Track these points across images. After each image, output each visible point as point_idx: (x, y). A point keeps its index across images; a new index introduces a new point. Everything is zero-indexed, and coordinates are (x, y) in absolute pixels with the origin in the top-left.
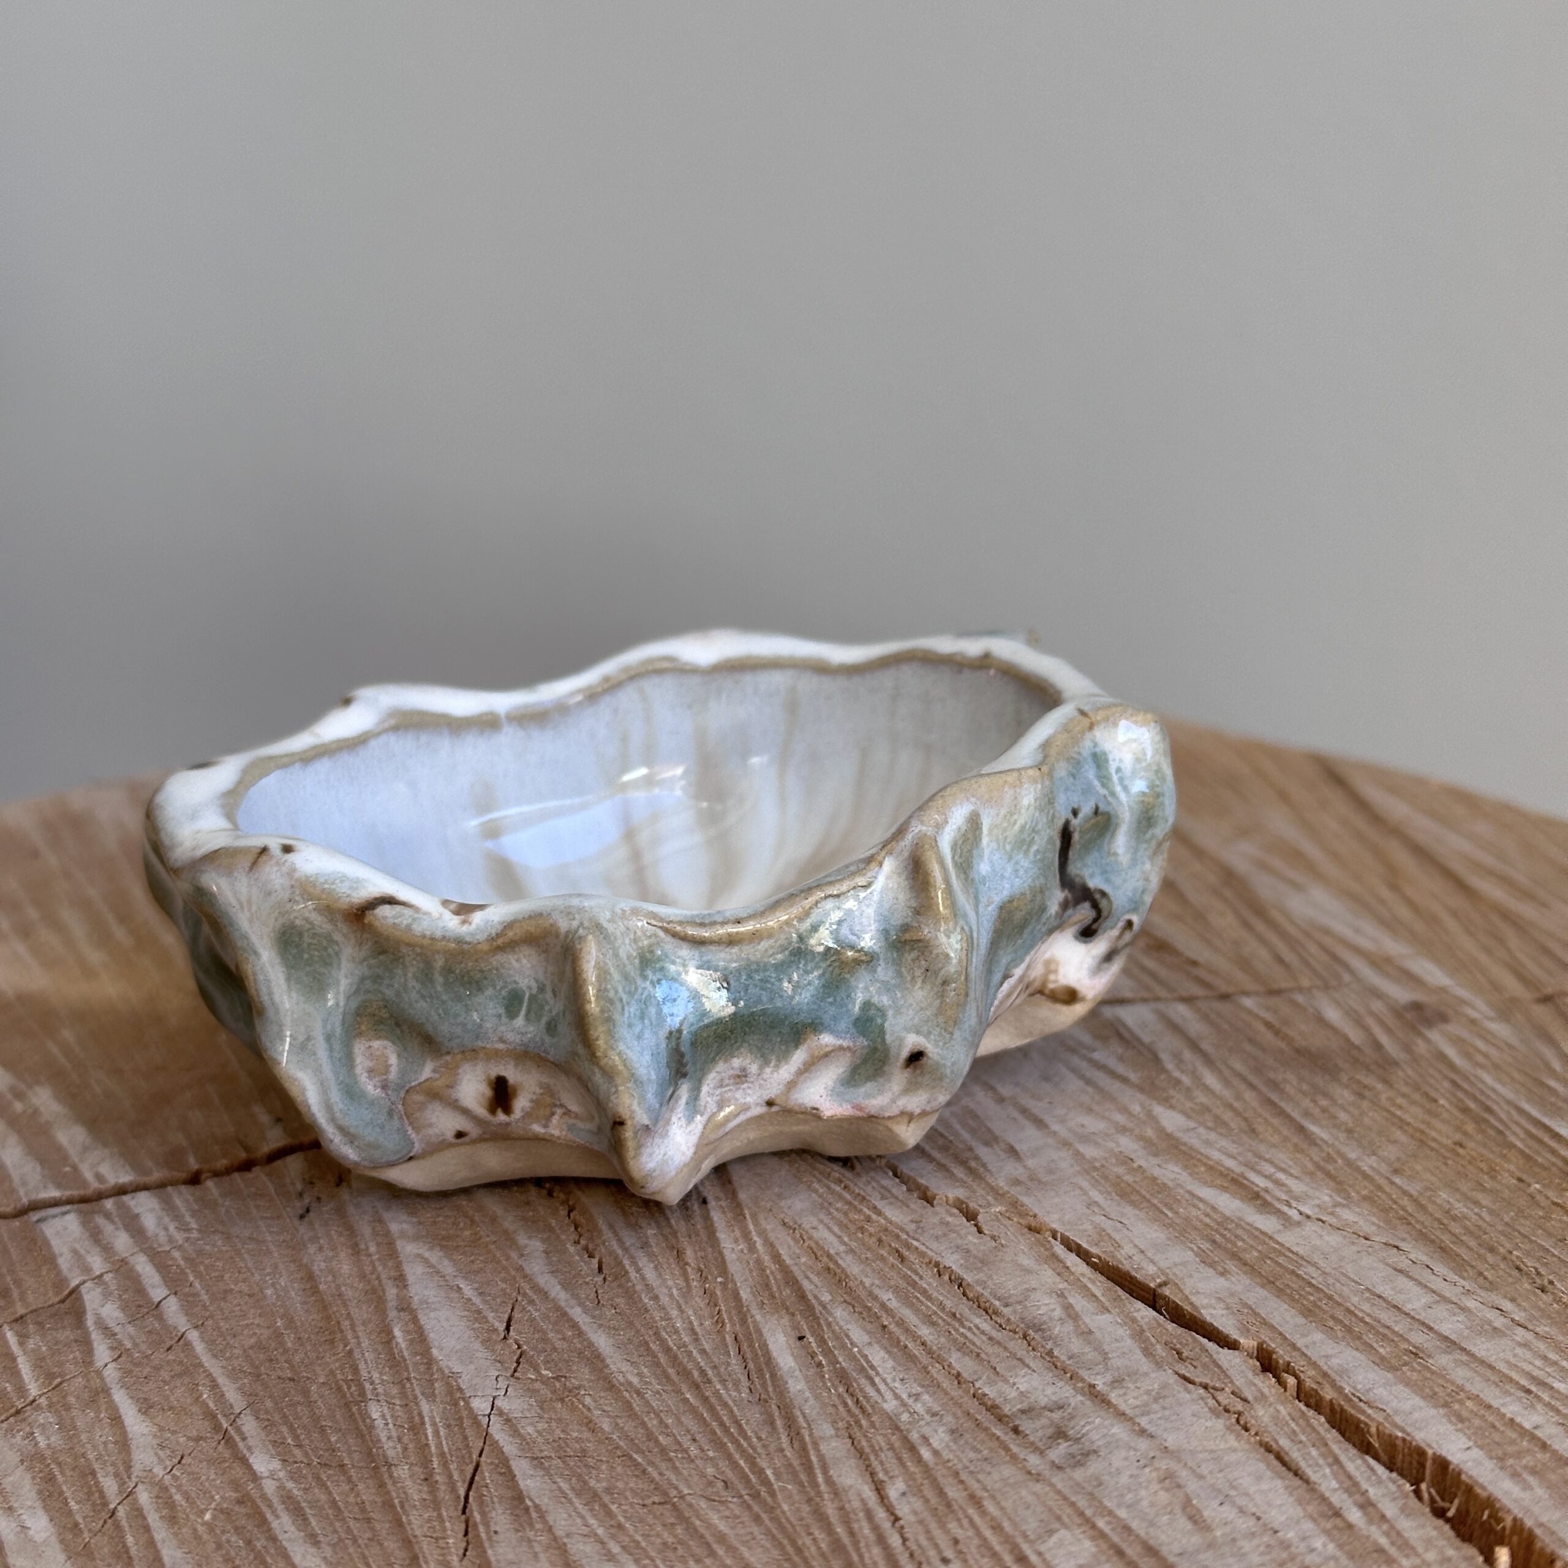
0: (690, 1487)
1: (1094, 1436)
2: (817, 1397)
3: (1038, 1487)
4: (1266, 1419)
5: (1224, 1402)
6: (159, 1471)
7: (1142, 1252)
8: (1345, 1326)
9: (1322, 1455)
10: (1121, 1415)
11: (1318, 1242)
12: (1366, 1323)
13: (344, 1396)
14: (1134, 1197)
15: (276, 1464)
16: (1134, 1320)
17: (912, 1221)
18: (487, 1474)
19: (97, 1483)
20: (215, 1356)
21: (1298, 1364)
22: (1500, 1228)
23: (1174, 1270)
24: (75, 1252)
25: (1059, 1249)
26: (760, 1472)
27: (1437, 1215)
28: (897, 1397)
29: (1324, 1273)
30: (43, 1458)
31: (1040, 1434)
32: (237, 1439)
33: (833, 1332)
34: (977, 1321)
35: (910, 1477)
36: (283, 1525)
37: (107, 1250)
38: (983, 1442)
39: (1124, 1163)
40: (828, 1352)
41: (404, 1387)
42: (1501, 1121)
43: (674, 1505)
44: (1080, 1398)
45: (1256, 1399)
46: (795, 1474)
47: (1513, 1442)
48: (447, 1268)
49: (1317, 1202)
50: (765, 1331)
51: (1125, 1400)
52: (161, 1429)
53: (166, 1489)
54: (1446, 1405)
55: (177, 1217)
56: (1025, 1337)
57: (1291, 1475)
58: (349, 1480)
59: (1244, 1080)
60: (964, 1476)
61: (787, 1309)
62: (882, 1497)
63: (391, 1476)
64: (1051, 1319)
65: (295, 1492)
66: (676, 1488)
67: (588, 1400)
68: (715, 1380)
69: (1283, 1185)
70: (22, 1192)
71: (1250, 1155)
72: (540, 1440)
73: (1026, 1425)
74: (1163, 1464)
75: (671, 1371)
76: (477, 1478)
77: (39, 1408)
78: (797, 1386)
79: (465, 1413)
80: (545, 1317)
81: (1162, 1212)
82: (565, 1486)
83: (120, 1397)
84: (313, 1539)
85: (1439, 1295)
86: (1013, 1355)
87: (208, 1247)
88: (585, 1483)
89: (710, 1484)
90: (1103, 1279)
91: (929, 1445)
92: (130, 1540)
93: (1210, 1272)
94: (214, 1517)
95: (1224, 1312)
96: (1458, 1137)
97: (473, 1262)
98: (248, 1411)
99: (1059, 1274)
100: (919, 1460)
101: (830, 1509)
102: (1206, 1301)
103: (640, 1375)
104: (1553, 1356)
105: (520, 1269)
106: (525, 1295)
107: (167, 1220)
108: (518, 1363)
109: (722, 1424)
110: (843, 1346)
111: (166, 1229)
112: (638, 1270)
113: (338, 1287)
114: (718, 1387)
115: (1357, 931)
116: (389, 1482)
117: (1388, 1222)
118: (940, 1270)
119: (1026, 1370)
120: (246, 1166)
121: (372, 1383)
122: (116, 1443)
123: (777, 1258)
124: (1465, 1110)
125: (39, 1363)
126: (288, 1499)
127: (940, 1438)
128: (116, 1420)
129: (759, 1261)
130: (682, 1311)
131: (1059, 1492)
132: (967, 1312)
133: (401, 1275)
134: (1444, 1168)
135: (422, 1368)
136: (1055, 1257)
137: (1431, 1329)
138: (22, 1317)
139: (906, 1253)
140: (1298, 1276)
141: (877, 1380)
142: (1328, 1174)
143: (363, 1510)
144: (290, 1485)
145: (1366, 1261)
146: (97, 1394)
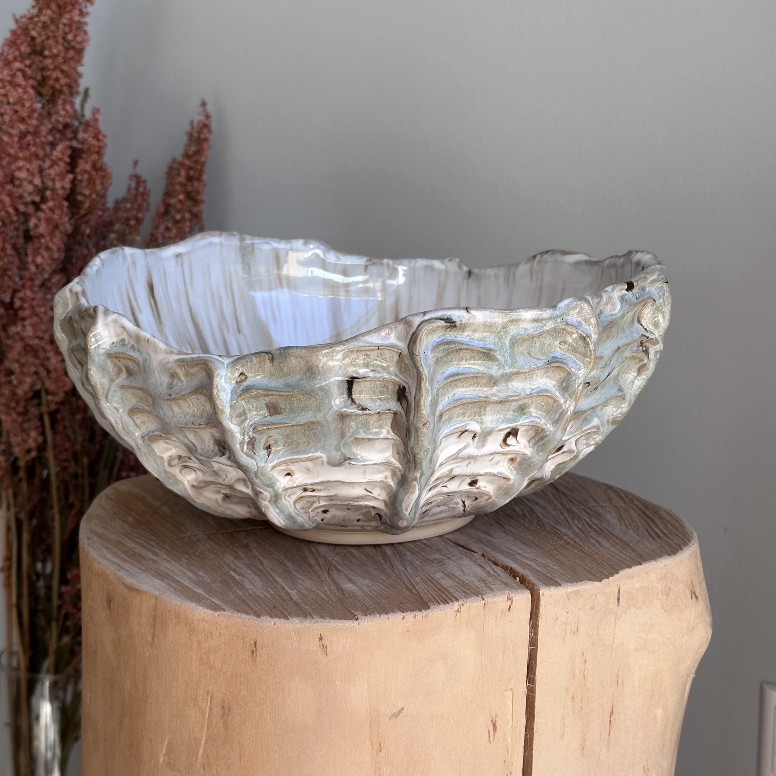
18: (332, 567)
21: (489, 555)
36: (294, 572)
83: (260, 557)
84: (301, 574)
92: (266, 574)
125: (243, 553)
126: (295, 570)
128: (259, 560)
142: (505, 532)
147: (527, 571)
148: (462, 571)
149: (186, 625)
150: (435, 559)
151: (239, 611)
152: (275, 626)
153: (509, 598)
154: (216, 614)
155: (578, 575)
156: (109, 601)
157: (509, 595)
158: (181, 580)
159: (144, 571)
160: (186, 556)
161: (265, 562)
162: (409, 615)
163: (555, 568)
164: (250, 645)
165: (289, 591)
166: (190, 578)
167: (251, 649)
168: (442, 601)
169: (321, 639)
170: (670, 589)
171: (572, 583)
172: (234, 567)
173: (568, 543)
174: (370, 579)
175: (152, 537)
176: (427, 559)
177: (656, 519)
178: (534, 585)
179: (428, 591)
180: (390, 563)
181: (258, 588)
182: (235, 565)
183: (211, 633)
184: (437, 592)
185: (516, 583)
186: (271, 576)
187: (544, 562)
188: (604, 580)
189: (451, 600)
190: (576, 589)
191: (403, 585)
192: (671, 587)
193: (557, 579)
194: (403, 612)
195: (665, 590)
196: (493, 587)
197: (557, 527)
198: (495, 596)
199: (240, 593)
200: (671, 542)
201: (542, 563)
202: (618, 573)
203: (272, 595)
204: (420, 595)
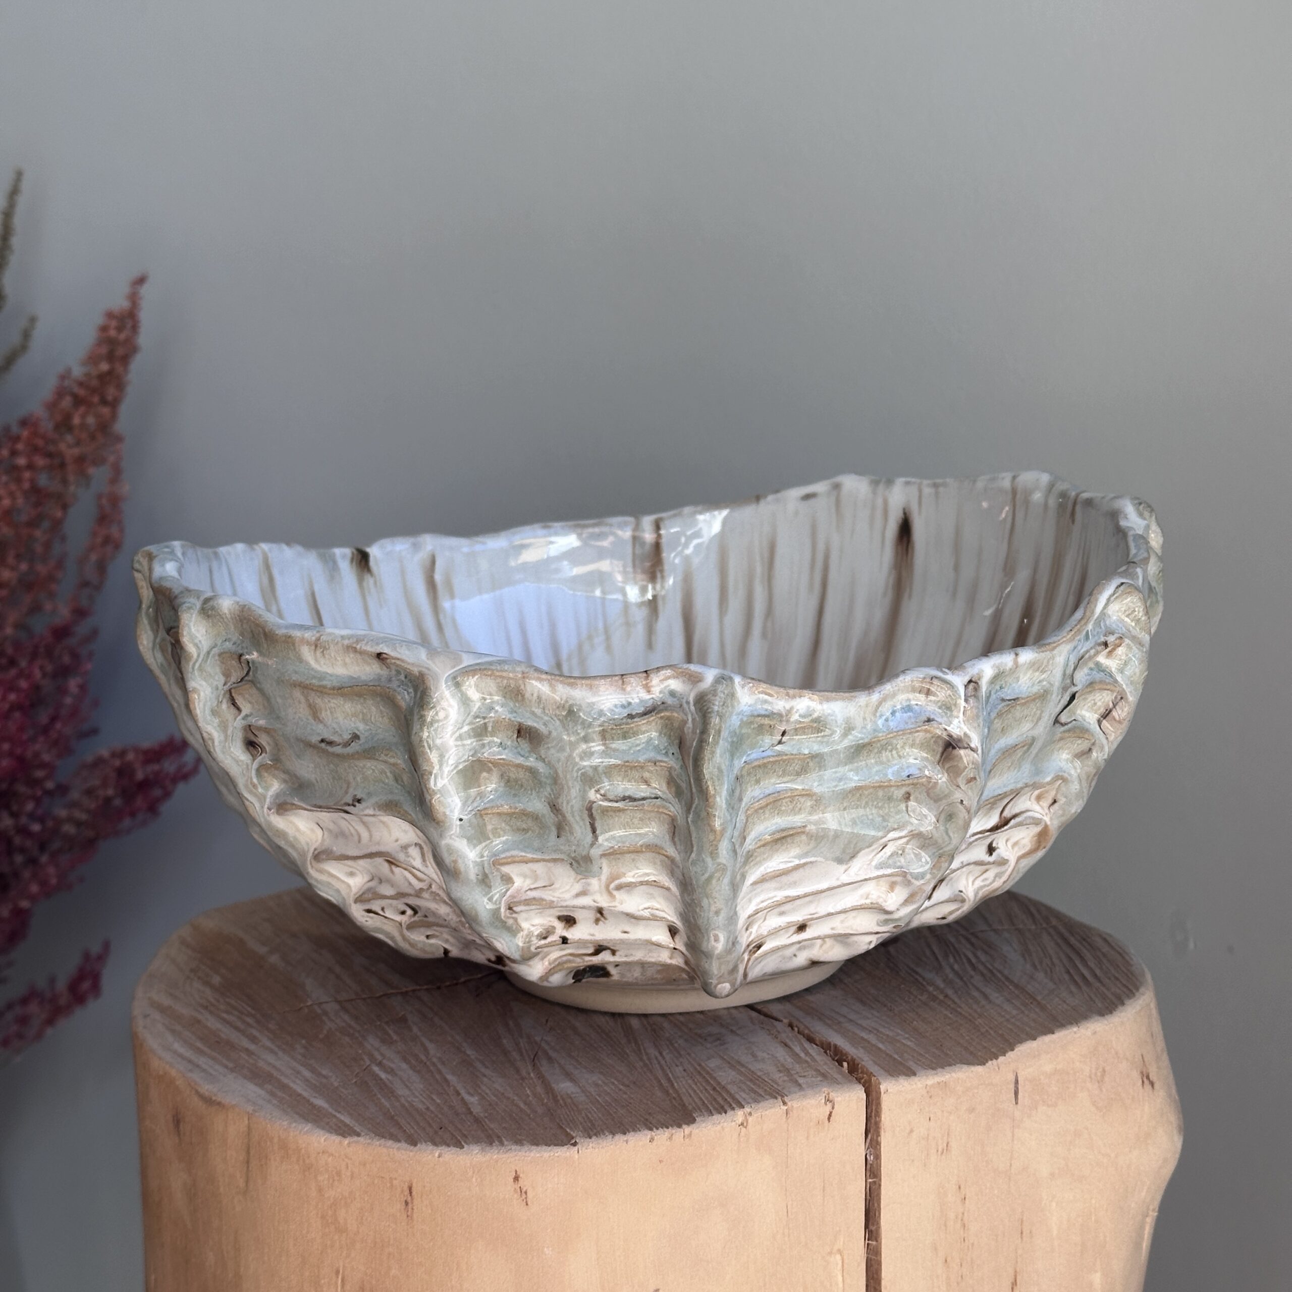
6: (438, 1055)
18: (540, 1053)
36: (478, 1065)
37: (413, 1006)
44: (727, 1032)
45: (783, 1032)
47: (859, 1042)
51: (741, 1032)
53: (441, 1058)
55: (435, 998)
57: (787, 1047)
58: (498, 1056)
65: (480, 1057)
73: (708, 1038)
76: (537, 1054)
77: (398, 1042)
84: (487, 1067)
85: (854, 1010)
87: (445, 1004)
88: (570, 1054)
92: (432, 1068)
98: (464, 1042)
101: (645, 1058)
104: (883, 1024)
107: (431, 998)
111: (432, 1001)
120: (457, 984)
122: (424, 1049)
125: (396, 1033)
128: (423, 1045)
134: (873, 982)
137: (847, 1017)
147: (862, 1050)
148: (754, 1056)
149: (298, 1160)
150: (710, 1035)
151: (383, 1137)
152: (441, 1159)
153: (828, 1100)
154: (346, 1141)
155: (947, 1055)
156: (177, 1121)
157: (828, 1094)
158: (292, 1085)
159: (232, 1070)
160: (304, 1042)
161: (431, 1046)
162: (662, 1136)
163: (909, 1043)
164: (402, 1191)
165: (467, 1097)
166: (307, 1080)
167: (403, 1199)
168: (716, 1109)
169: (516, 1178)
170: (1104, 1071)
171: (933, 1069)
172: (379, 1058)
173: (934, 998)
174: (601, 1073)
175: (249, 1009)
176: (696, 1034)
177: (1085, 951)
178: (871, 1075)
179: (695, 1091)
180: (636, 1042)
181: (417, 1094)
182: (382, 1055)
183: (339, 1174)
184: (709, 1093)
185: (841, 1073)
186: (440, 1072)
187: (891, 1034)
188: (990, 1062)
189: (731, 1105)
190: (943, 1079)
191: (655, 1082)
192: (1107, 1069)
193: (911, 1064)
194: (651, 1129)
195: (1096, 1074)
196: (801, 1080)
197: (919, 970)
198: (805, 1096)
199: (387, 1104)
200: (1106, 991)
201: (888, 1036)
202: (1013, 1050)
203: (438, 1105)
204: (681, 1099)
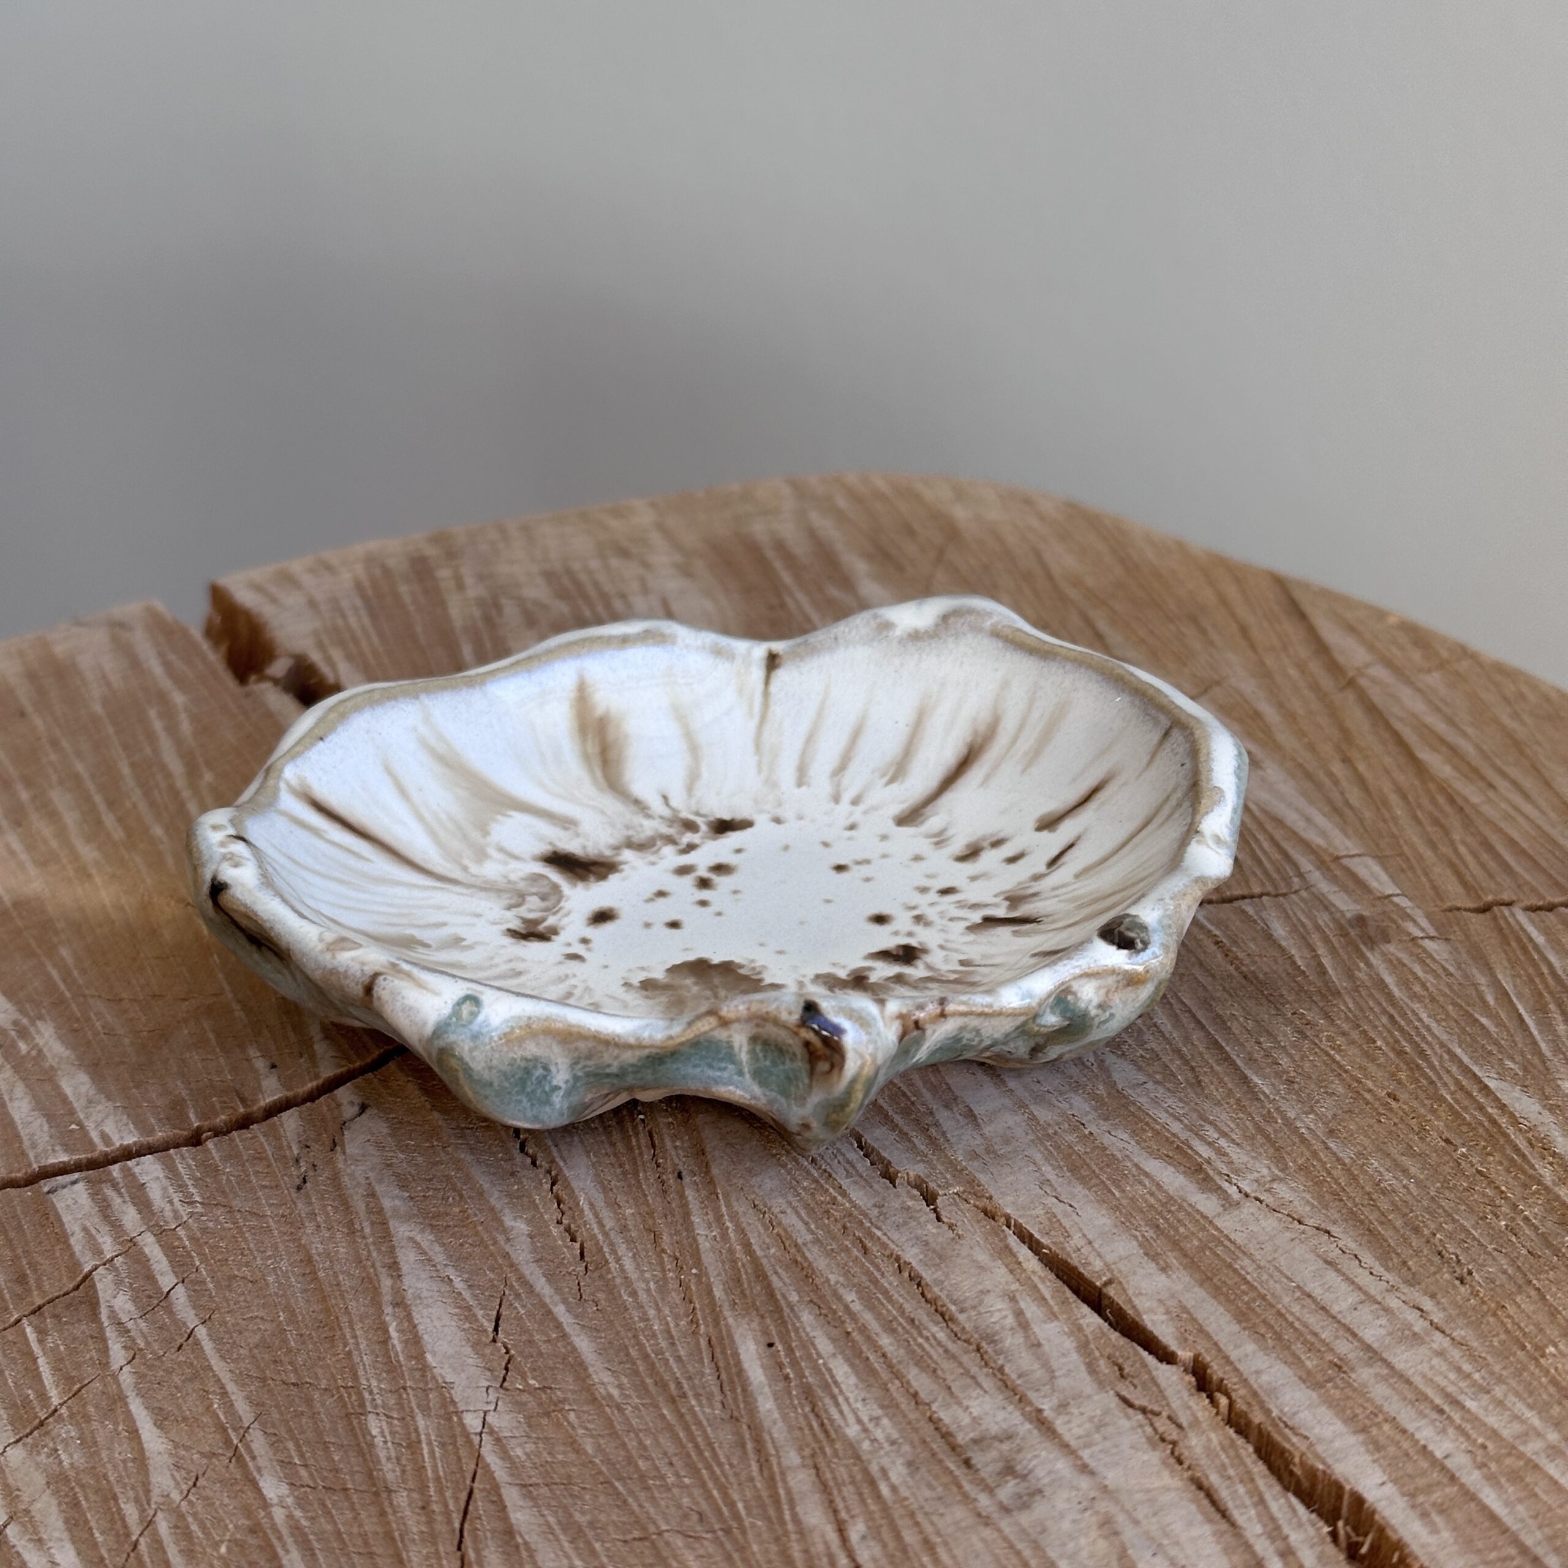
0: (668, 1523)
1: (1040, 1472)
2: (785, 1418)
3: (988, 1533)
4: (1198, 1450)
5: (1161, 1429)
6: (176, 1496)
7: (1090, 1243)
8: (1275, 1333)
9: (1248, 1492)
10: (1066, 1448)
11: (1254, 1227)
12: (1296, 1329)
13: (345, 1406)
14: (1085, 1172)
15: (284, 1489)
16: (1080, 1329)
17: (875, 1205)
19: (119, 1509)
20: (222, 1357)
22: (1425, 1203)
23: (1121, 1265)
24: (85, 1229)
25: (1013, 1240)
26: (732, 1505)
27: (1368, 1189)
28: (859, 1421)
29: (1259, 1267)
30: (67, 1480)
31: (990, 1469)
32: (248, 1459)
33: (800, 1337)
34: (934, 1329)
35: (870, 1517)
37: (116, 1226)
38: (936, 1477)
39: (1075, 1129)
40: (795, 1363)
41: (400, 1396)
42: (1432, 1067)
43: (653, 1543)
44: (1028, 1426)
45: (1191, 1425)
46: (763, 1506)
47: (1424, 1473)
48: (439, 1255)
49: (1256, 1175)
50: (737, 1337)
51: (1070, 1428)
52: (176, 1446)
53: (181, 1517)
54: (1364, 1430)
55: (181, 1187)
56: (978, 1349)
57: (1218, 1517)
58: (352, 1508)
59: (1194, 1016)
60: (920, 1517)
61: (757, 1310)
62: (844, 1540)
63: (391, 1504)
64: (1003, 1328)
65: (304, 1523)
66: (655, 1523)
67: (572, 1416)
68: (690, 1394)
69: (1225, 1154)
70: (31, 1155)
71: (1195, 1116)
72: (528, 1464)
73: (978, 1459)
74: (1104, 1506)
75: (649, 1381)
76: (471, 1508)
77: (61, 1419)
78: (766, 1405)
79: (458, 1430)
80: (529, 1314)
81: (1110, 1191)
82: (552, 1520)
85: (1366, 1293)
86: (967, 1373)
87: (211, 1224)
88: (571, 1515)
89: (686, 1516)
90: (1052, 1276)
91: (888, 1479)
93: (1152, 1267)
94: (229, 1549)
95: (1164, 1317)
96: (1392, 1087)
97: (461, 1245)
98: (256, 1424)
99: (1011, 1272)
100: (878, 1497)
101: (796, 1552)
102: (1148, 1304)
103: (620, 1387)
104: (1467, 1367)
105: (506, 1256)
106: (512, 1287)
107: (171, 1191)
108: (507, 1369)
109: (697, 1447)
110: (809, 1357)
111: (171, 1202)
112: (618, 1260)
113: (336, 1276)
114: (693, 1402)
115: (1308, 820)
116: (389, 1510)
117: (1320, 1197)
118: (901, 1266)
119: (978, 1391)
121: (371, 1393)
122: (134, 1460)
123: (747, 1246)
124: (1400, 1053)
127: (898, 1472)
129: (731, 1251)
130: (659, 1310)
131: (1005, 1539)
132: (925, 1319)
133: (395, 1263)
134: (1376, 1126)
135: (418, 1374)
136: (1007, 1247)
137: (1354, 1335)
138: (40, 1308)
139: (869, 1245)
140: (1235, 1271)
141: (840, 1399)
143: (366, 1543)
144: (298, 1513)
145: (1299, 1251)
146: (115, 1402)
